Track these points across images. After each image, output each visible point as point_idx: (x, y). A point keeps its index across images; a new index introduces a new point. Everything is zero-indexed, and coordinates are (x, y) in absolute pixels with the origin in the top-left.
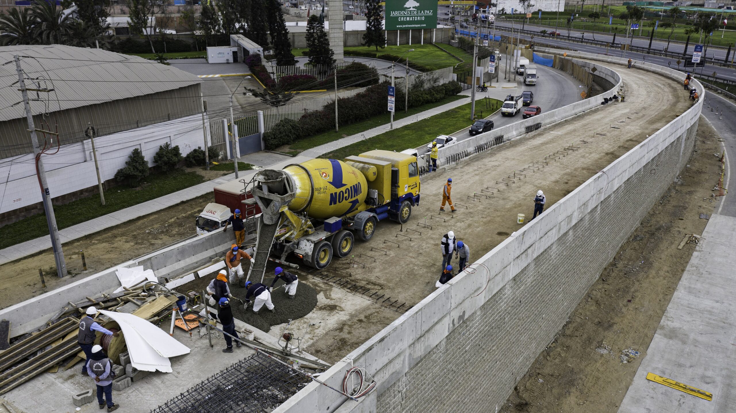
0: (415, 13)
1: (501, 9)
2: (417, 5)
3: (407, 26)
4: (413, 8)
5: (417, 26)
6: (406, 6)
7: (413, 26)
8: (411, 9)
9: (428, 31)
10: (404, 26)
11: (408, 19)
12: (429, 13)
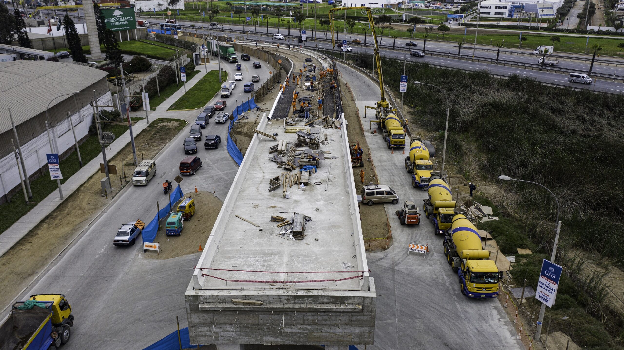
0: (121, 19)
1: (139, 8)
2: (122, 13)
3: (117, 29)
4: (119, 15)
5: (123, 28)
6: (114, 14)
7: (121, 28)
8: (118, 16)
9: (131, 31)
10: (115, 29)
11: (117, 23)
12: (130, 18)
